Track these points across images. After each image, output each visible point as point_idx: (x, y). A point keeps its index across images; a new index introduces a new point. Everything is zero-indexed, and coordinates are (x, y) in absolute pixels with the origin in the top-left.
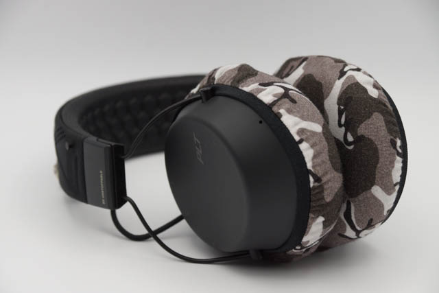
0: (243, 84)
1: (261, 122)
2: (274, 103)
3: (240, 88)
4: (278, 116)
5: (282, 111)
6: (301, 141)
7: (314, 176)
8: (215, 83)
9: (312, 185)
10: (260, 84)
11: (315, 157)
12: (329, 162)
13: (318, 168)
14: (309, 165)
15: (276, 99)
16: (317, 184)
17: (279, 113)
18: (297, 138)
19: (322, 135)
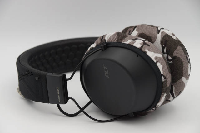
0: (123, 41)
1: (138, 56)
2: (142, 47)
3: (123, 42)
4: (145, 53)
5: (146, 50)
6: (157, 62)
7: (164, 76)
8: (106, 42)
9: (163, 80)
10: (132, 40)
11: (163, 68)
12: (167, 70)
13: (164, 73)
14: (162, 72)
15: (142, 45)
16: (165, 80)
17: (145, 51)
18: (155, 61)
19: (163, 58)
